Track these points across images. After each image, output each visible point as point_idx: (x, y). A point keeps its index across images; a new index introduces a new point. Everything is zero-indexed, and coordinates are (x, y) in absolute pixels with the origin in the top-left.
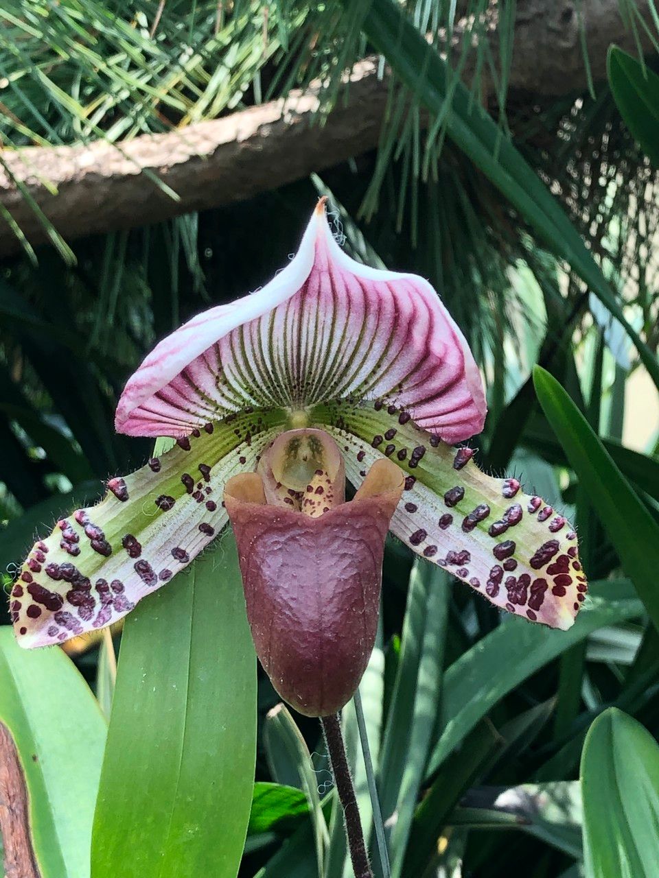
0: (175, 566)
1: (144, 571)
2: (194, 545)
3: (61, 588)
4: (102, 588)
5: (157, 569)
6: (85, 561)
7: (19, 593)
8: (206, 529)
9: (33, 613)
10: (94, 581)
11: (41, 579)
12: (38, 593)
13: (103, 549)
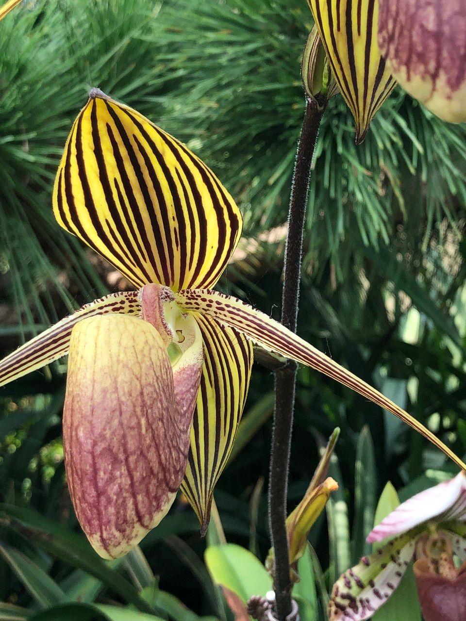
0: (390, 592)
1: (377, 593)
2: (395, 582)
3: (345, 602)
4: (361, 601)
5: (382, 593)
6: (354, 591)
7: (330, 606)
8: (399, 574)
9: (336, 613)
10: (358, 598)
11: (339, 600)
12: (338, 606)
13: (361, 585)
